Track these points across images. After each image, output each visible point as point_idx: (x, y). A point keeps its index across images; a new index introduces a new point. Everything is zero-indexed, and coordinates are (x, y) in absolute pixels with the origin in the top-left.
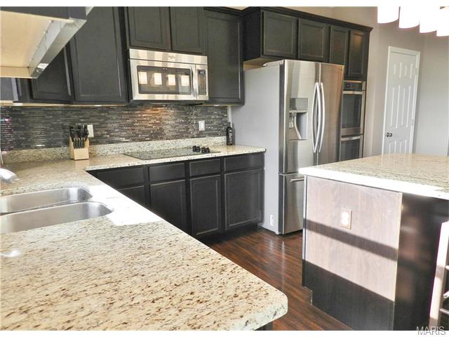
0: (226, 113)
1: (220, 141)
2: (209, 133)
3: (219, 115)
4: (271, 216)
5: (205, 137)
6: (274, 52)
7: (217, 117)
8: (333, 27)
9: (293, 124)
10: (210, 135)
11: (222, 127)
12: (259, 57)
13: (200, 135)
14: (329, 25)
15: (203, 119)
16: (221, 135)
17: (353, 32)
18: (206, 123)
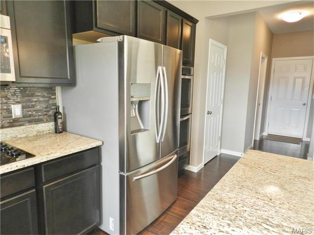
0: (55, 94)
1: (47, 128)
2: (29, 119)
3: (43, 97)
4: (111, 219)
5: (23, 125)
6: (111, 26)
7: (42, 99)
8: (169, 12)
9: (134, 112)
10: (30, 122)
11: (48, 111)
12: (92, 30)
13: (14, 123)
14: (166, 9)
15: (18, 103)
16: (47, 121)
17: (185, 21)
18: (23, 108)
